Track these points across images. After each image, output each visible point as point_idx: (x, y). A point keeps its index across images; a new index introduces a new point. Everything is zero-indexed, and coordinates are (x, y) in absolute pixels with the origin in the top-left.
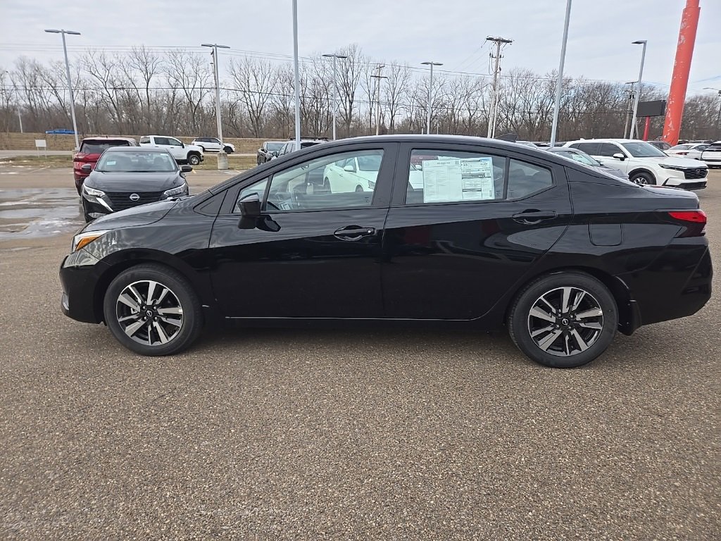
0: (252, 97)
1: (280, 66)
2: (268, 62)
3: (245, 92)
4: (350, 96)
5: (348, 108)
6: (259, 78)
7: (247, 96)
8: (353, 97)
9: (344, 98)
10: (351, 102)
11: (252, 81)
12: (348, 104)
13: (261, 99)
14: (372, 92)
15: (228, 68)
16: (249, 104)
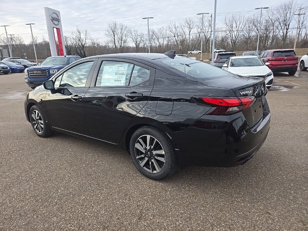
0: (233, 33)
1: (249, 17)
2: (243, 16)
3: (230, 31)
4: (287, 26)
5: (285, 32)
6: (238, 23)
7: (231, 33)
8: (289, 26)
9: (283, 28)
10: (287, 29)
11: (234, 26)
12: (285, 30)
13: (238, 33)
14: (301, 22)
15: (224, 22)
16: (232, 36)
